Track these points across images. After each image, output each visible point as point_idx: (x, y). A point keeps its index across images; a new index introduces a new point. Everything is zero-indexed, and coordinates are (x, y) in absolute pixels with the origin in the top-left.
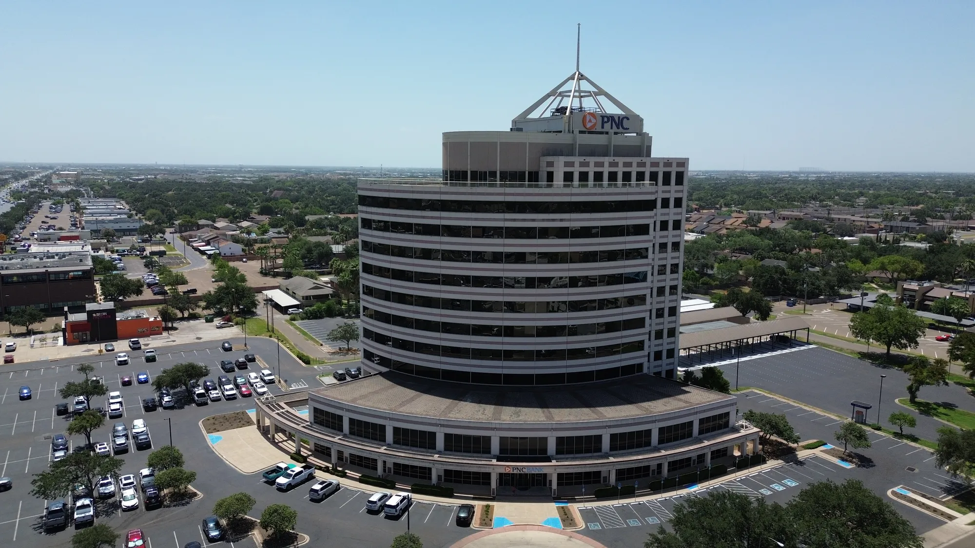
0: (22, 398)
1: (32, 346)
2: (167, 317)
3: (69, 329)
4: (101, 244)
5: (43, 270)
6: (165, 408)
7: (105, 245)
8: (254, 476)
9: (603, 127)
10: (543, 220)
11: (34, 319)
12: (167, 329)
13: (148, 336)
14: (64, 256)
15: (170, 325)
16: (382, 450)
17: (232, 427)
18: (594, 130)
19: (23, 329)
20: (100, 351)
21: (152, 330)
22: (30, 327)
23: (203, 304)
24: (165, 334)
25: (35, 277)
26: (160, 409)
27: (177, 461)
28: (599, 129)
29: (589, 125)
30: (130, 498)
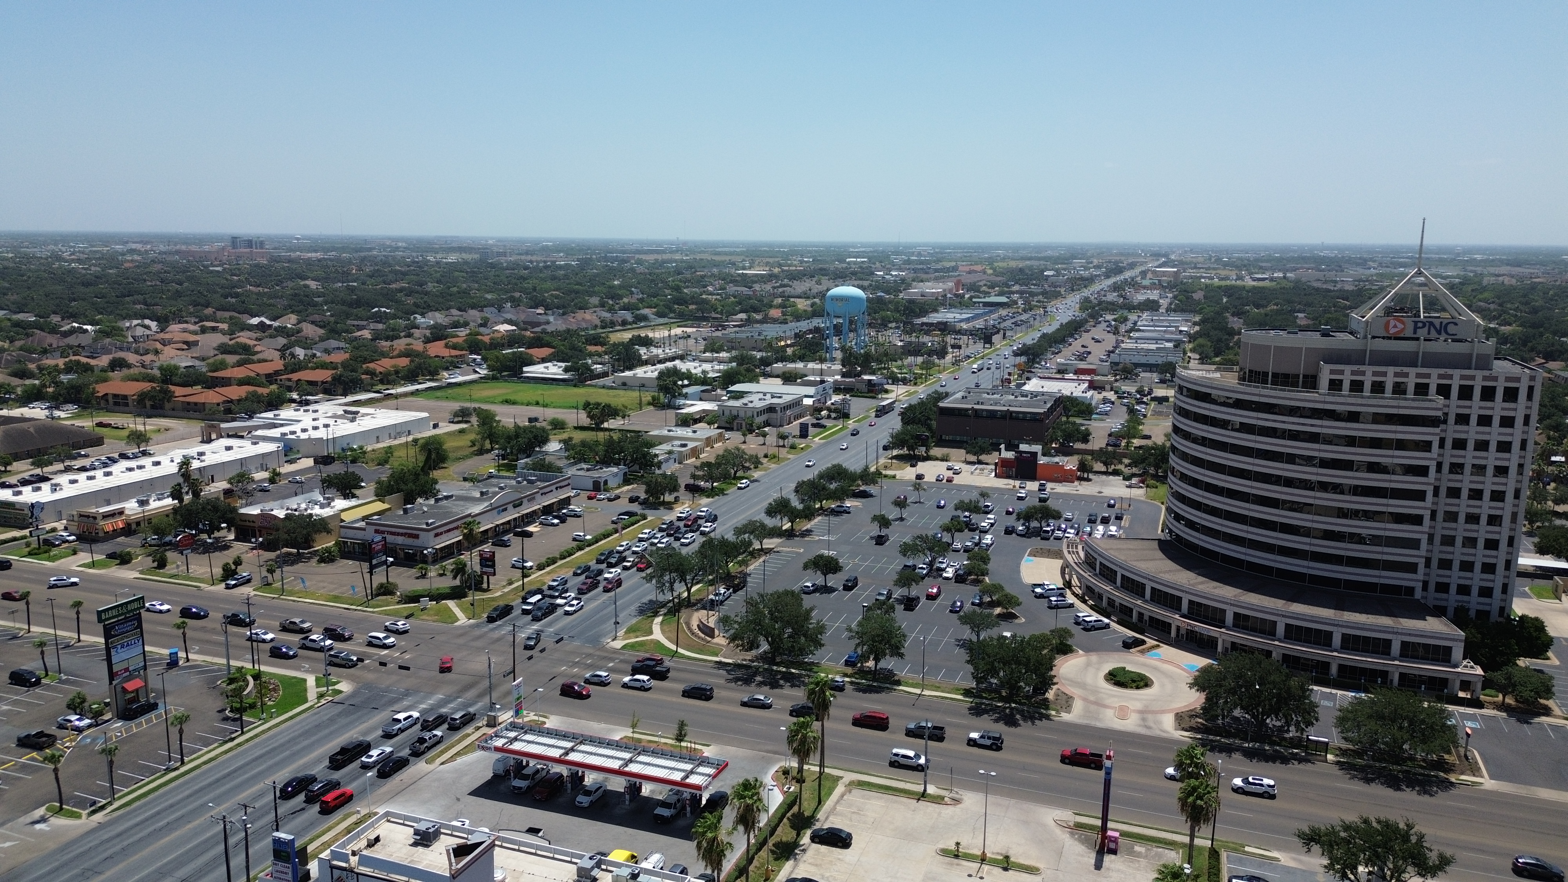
0: (939, 507)
1: (972, 473)
2: (1083, 467)
3: (1000, 464)
4: (1107, 382)
5: (1005, 408)
6: (1018, 535)
7: (1111, 383)
8: (1027, 585)
9: (1415, 333)
10: (1293, 423)
11: (983, 451)
12: (1081, 479)
13: (1060, 482)
14: (1036, 396)
15: (1086, 476)
16: (1139, 602)
17: (1048, 557)
18: (1402, 335)
19: (973, 458)
20: (1014, 486)
21: (1065, 477)
22: (980, 458)
23: (1126, 461)
24: (1076, 483)
25: (984, 413)
26: (1014, 535)
27: (985, 560)
28: (1409, 333)
29: (1392, 331)
30: (950, 573)
